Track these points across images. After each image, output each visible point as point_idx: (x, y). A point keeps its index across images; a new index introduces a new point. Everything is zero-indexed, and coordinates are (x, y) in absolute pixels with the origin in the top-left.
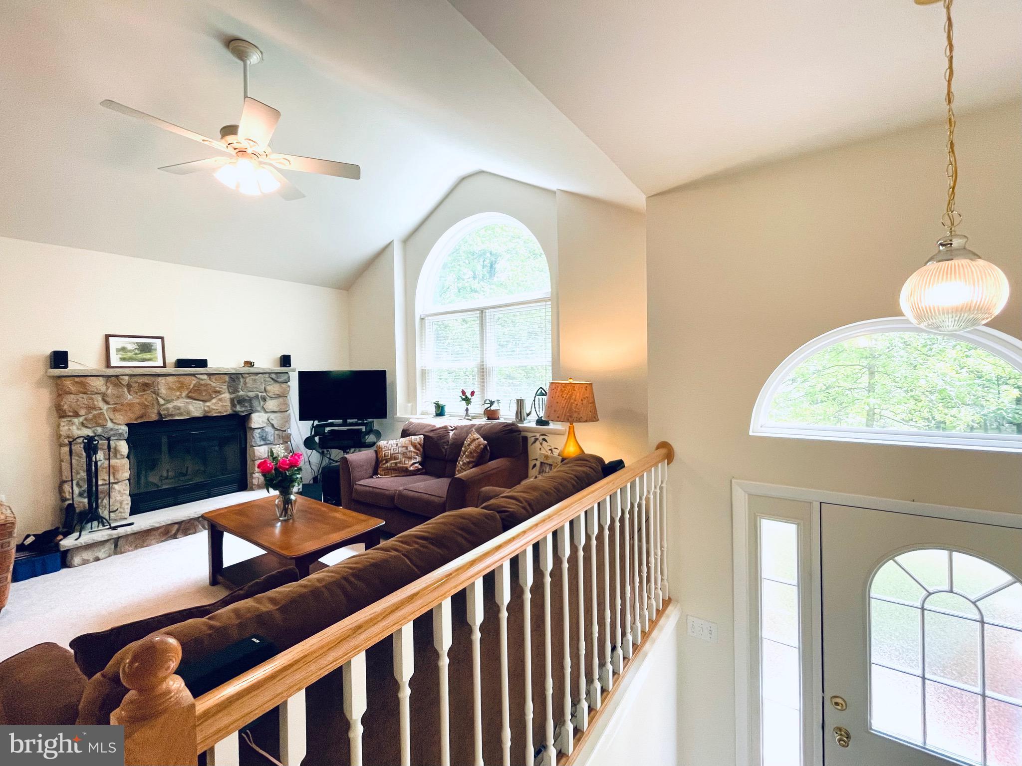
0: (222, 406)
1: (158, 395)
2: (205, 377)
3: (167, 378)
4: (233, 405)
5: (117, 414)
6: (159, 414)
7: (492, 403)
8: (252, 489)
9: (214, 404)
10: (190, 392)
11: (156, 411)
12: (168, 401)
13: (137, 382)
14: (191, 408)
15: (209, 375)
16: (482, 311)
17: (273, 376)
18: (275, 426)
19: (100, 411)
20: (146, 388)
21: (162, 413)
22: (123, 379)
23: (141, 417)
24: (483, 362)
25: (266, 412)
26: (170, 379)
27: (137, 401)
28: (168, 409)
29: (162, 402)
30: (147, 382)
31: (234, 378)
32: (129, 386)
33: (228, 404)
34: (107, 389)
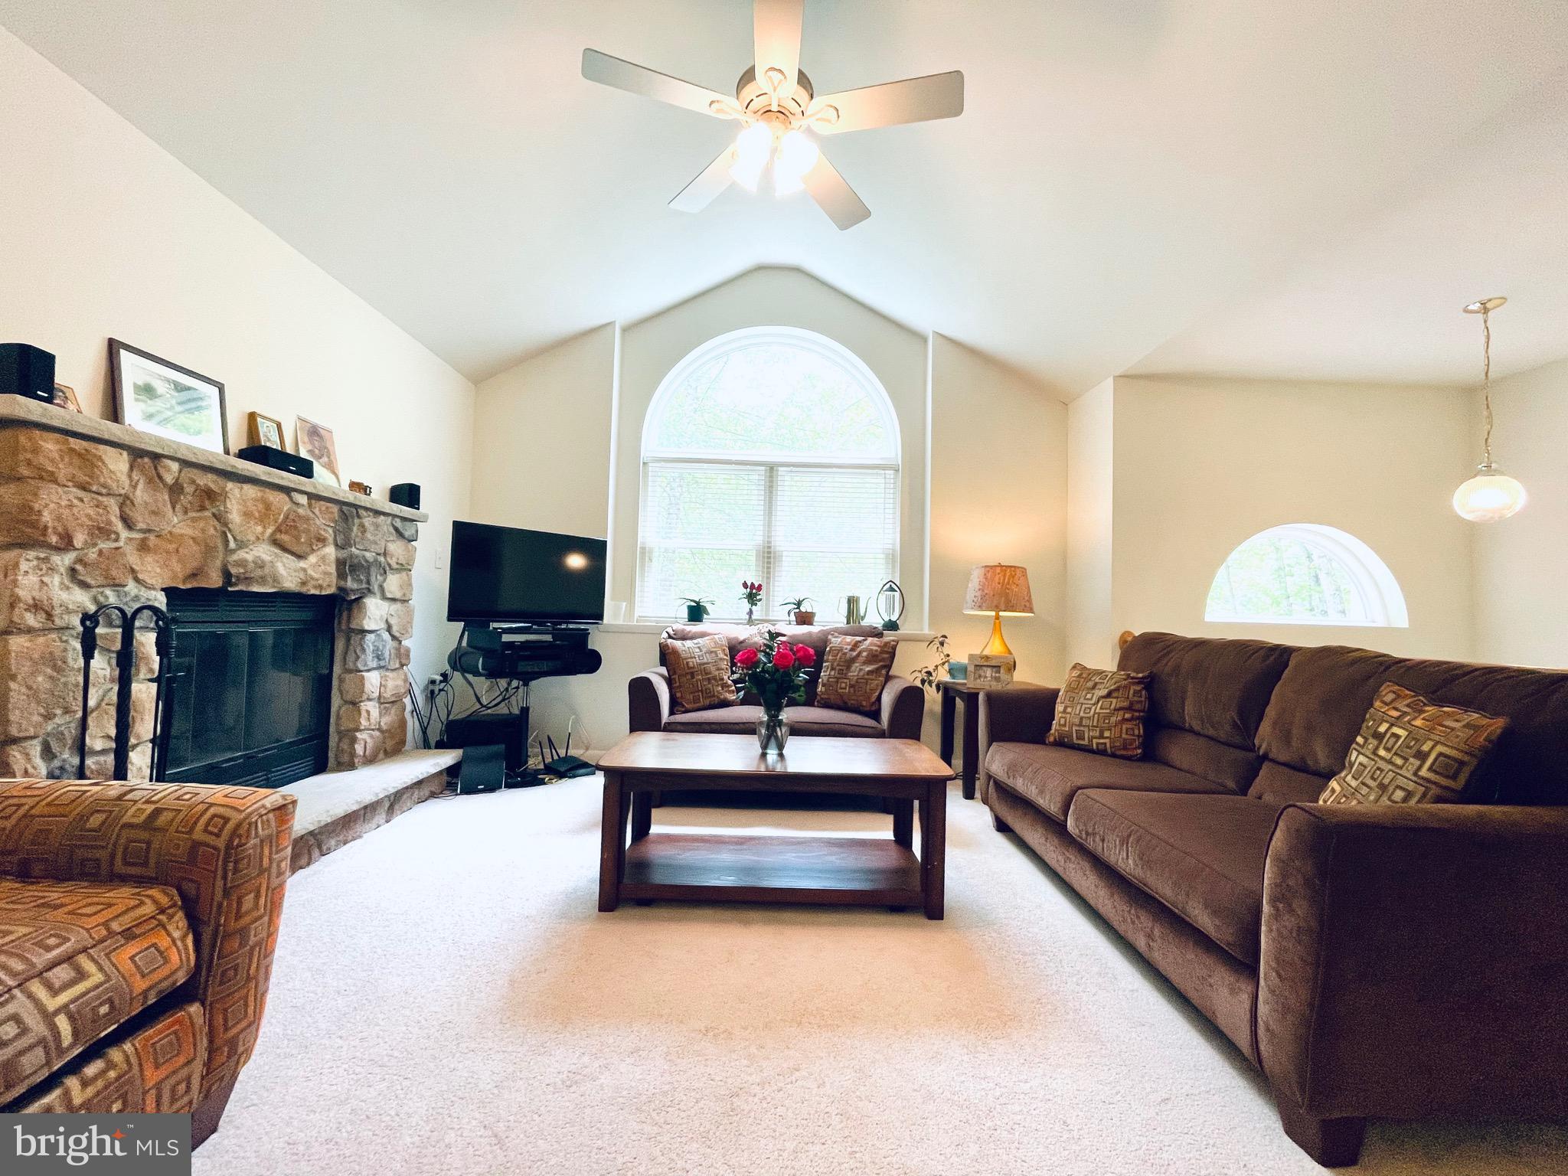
0: (325, 573)
1: (226, 525)
2: (303, 500)
3: (246, 487)
4: (341, 575)
5: (149, 559)
6: (227, 575)
9: (314, 566)
10: (279, 530)
11: (218, 563)
12: (242, 546)
13: (193, 482)
14: (281, 569)
15: (313, 497)
16: (772, 469)
17: (398, 523)
18: (395, 629)
19: (116, 545)
20: (207, 503)
21: (233, 571)
22: (169, 470)
23: (194, 575)
24: (769, 542)
25: (384, 598)
26: (250, 491)
27: (189, 531)
28: (242, 563)
29: (232, 545)
30: (212, 486)
31: (348, 513)
32: (176, 490)
33: (332, 569)
34: (135, 487)
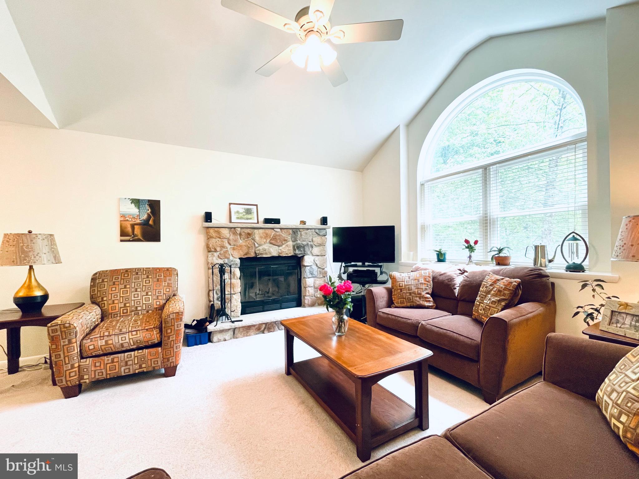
0: (288, 250)
1: (255, 241)
2: (279, 230)
3: (260, 230)
4: (294, 250)
5: (235, 251)
6: (256, 253)
7: (500, 251)
8: (304, 307)
9: (284, 248)
10: (271, 240)
11: (253, 251)
12: (260, 245)
13: (244, 232)
14: (272, 250)
15: (281, 229)
16: (485, 168)
17: (317, 231)
18: (318, 265)
19: (227, 249)
20: (249, 236)
21: (257, 252)
22: (238, 230)
23: (246, 254)
24: (486, 214)
25: (313, 255)
26: (261, 231)
27: (244, 244)
28: (259, 250)
29: (257, 245)
30: (249, 232)
31: (295, 231)
32: (240, 234)
33: (291, 248)
34: (230, 236)
